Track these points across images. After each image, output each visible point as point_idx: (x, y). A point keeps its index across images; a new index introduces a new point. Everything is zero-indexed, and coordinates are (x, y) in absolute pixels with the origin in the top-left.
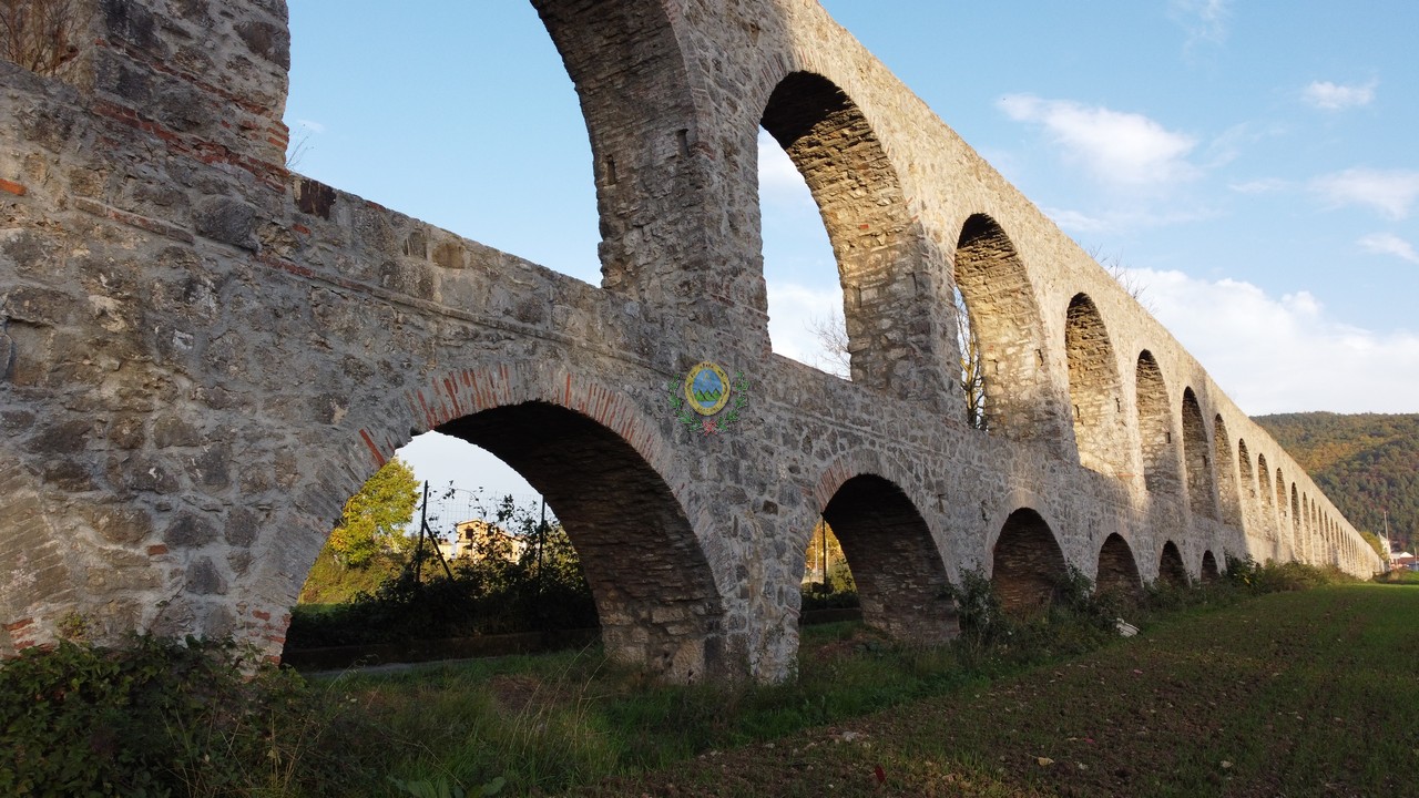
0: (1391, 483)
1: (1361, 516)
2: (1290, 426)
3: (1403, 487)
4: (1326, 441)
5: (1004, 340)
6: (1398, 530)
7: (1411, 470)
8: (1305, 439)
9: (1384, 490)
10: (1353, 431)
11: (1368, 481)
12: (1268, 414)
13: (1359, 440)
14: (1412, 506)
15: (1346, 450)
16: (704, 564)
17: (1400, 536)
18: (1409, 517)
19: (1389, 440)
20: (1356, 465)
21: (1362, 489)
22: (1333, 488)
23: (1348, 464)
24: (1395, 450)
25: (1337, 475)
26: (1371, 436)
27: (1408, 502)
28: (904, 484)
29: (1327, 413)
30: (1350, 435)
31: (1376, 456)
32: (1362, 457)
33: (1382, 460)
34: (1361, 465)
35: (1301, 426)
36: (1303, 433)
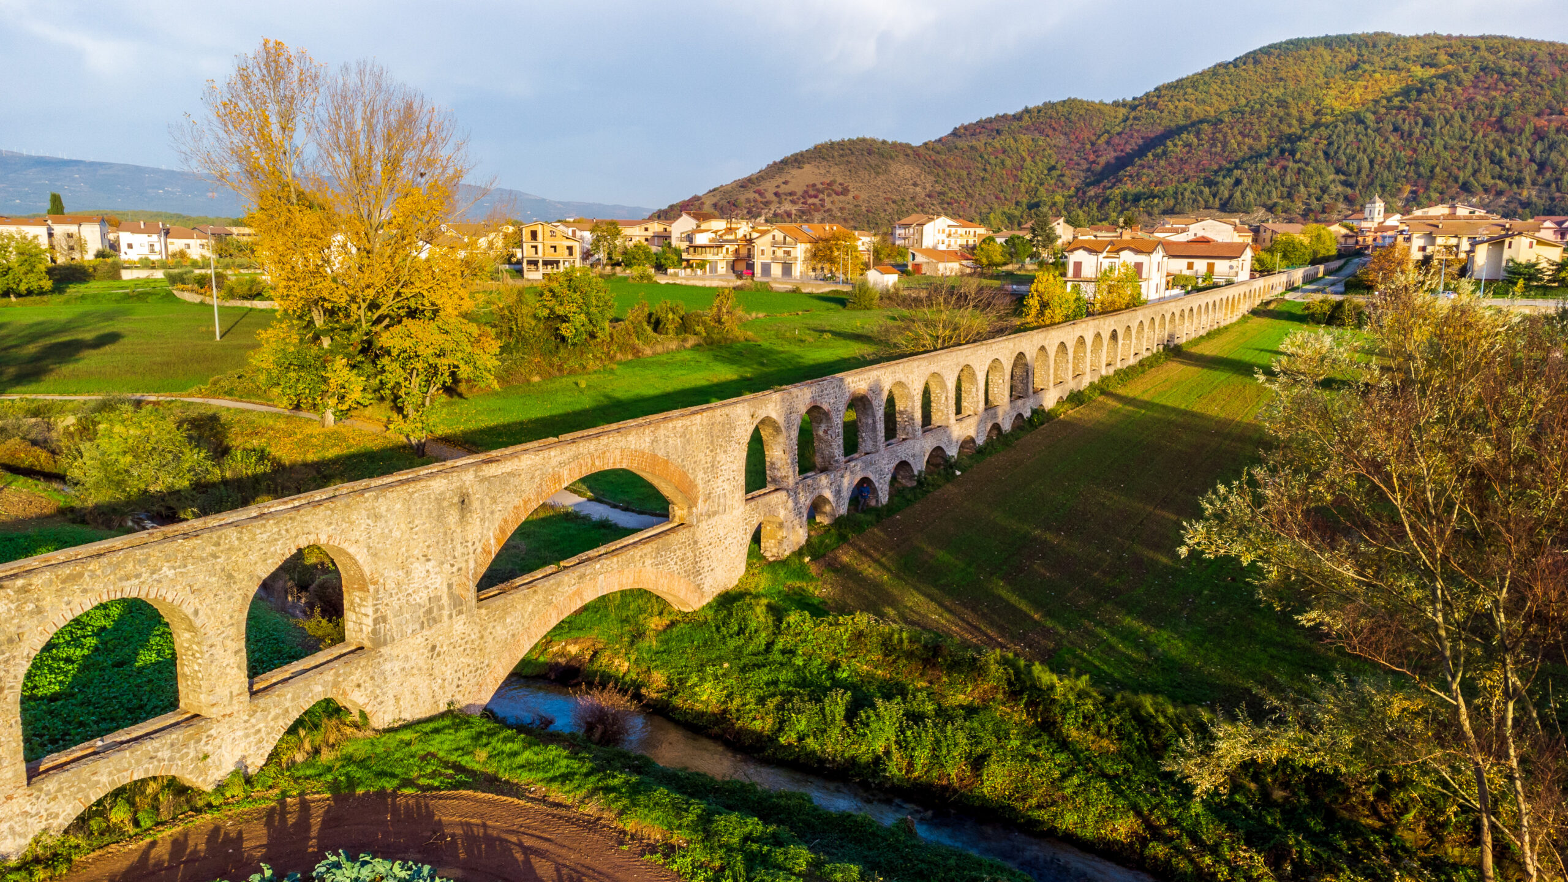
0: (1428, 122)
1: (1387, 160)
2: (1343, 50)
3: (1438, 127)
4: (1374, 71)
6: (1419, 175)
7: (1451, 108)
8: (1355, 67)
9: (1417, 131)
10: (1406, 59)
11: (1404, 120)
12: (1323, 35)
13: (1409, 71)
14: (1441, 148)
15: (1391, 83)
18: (1434, 161)
19: (1440, 71)
20: (1396, 101)
21: (1396, 129)
23: (1389, 100)
24: (1442, 84)
25: (1374, 113)
26: (1422, 66)
27: (1438, 143)
29: (1386, 35)
30: (1401, 64)
31: (1420, 92)
32: (1406, 92)
33: (1425, 96)
34: (1402, 102)
35: (1354, 50)
36: (1355, 59)
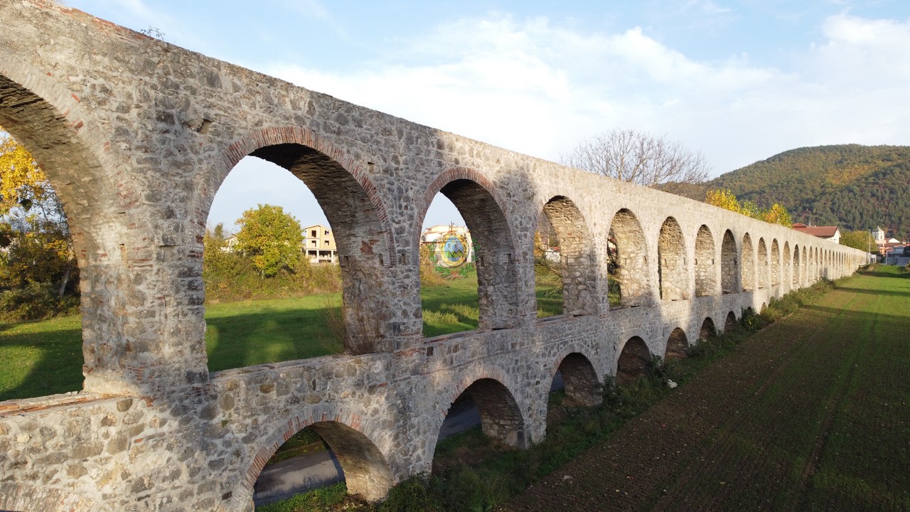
0: (892, 191)
1: (870, 213)
2: (832, 154)
3: (899, 194)
4: (854, 164)
5: (630, 250)
6: (892, 222)
7: (906, 184)
8: (841, 162)
9: (887, 196)
10: (872, 157)
11: (878, 190)
12: (818, 145)
13: (875, 163)
14: (903, 206)
15: (866, 170)
16: (519, 410)
17: (893, 226)
18: (900, 214)
19: (894, 163)
20: (871, 180)
21: (873, 195)
22: (855, 195)
23: (866, 179)
24: (897, 170)
25: (858, 186)
26: (883, 161)
27: (901, 204)
28: (583, 352)
29: (856, 145)
30: (870, 160)
31: (885, 174)
32: (876, 175)
33: (888, 176)
34: (874, 180)
35: (839, 153)
36: (840, 158)
